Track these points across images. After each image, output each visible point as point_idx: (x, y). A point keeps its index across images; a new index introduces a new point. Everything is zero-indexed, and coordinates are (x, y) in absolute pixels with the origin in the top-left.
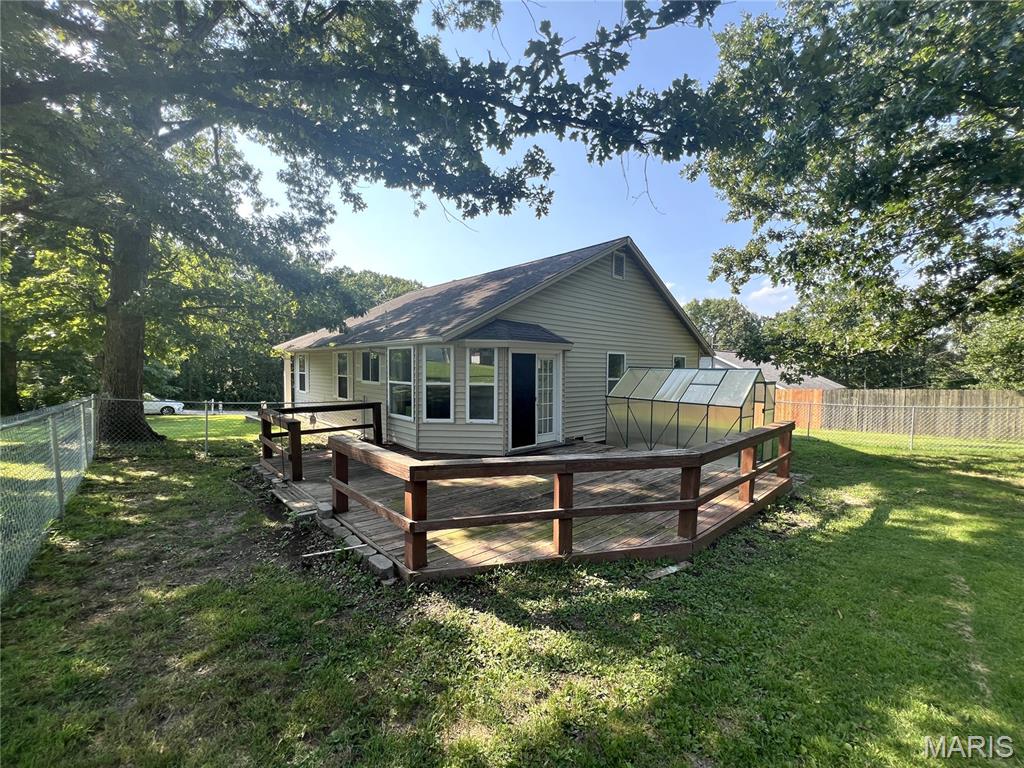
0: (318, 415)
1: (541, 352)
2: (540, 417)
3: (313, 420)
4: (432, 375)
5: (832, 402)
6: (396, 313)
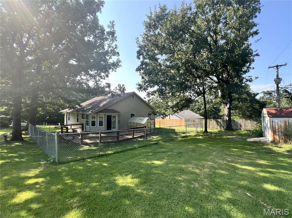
0: (72, 126)
1: (113, 114)
2: (113, 126)
3: (71, 127)
4: (92, 116)
5: (186, 122)
6: (90, 105)
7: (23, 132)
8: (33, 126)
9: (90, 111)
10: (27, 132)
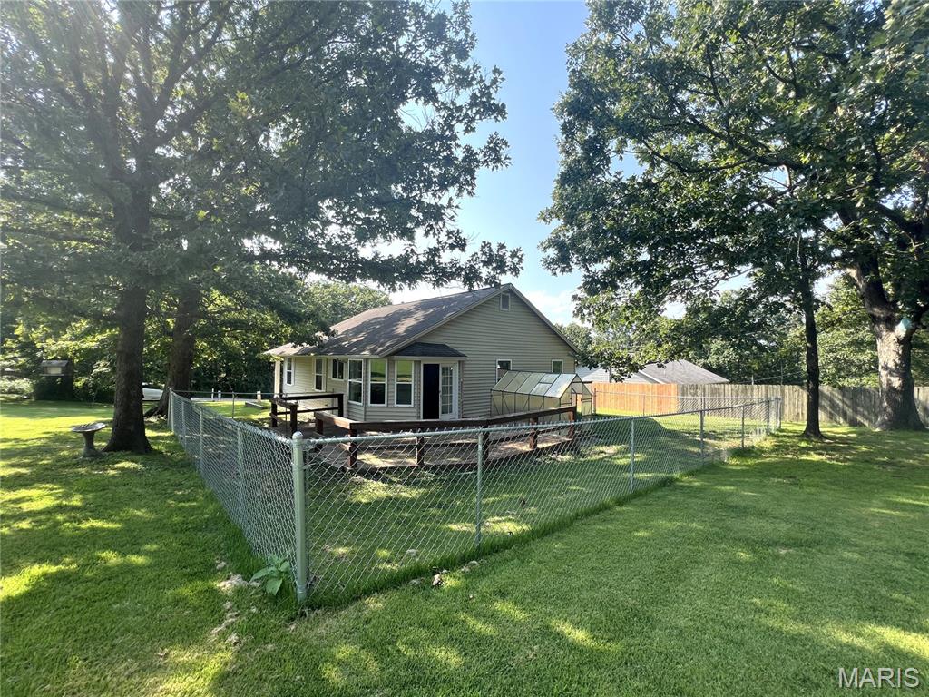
1: (442, 362)
2: (443, 403)
4: (375, 368)
6: (357, 330)
7: (153, 419)
8: (182, 398)
9: (364, 351)
10: (163, 418)
